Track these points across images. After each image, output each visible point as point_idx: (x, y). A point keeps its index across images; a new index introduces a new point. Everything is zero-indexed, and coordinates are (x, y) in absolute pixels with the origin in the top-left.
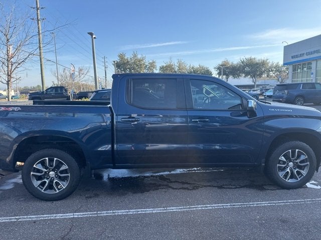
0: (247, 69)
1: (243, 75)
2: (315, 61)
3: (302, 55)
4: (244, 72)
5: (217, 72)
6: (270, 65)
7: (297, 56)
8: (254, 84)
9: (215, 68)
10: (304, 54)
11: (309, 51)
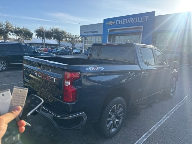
0: (55, 34)
1: (53, 38)
2: (95, 37)
3: (89, 32)
4: (53, 37)
5: (36, 34)
6: (67, 34)
7: (87, 32)
8: (58, 44)
9: (34, 31)
10: (90, 32)
11: (93, 31)
